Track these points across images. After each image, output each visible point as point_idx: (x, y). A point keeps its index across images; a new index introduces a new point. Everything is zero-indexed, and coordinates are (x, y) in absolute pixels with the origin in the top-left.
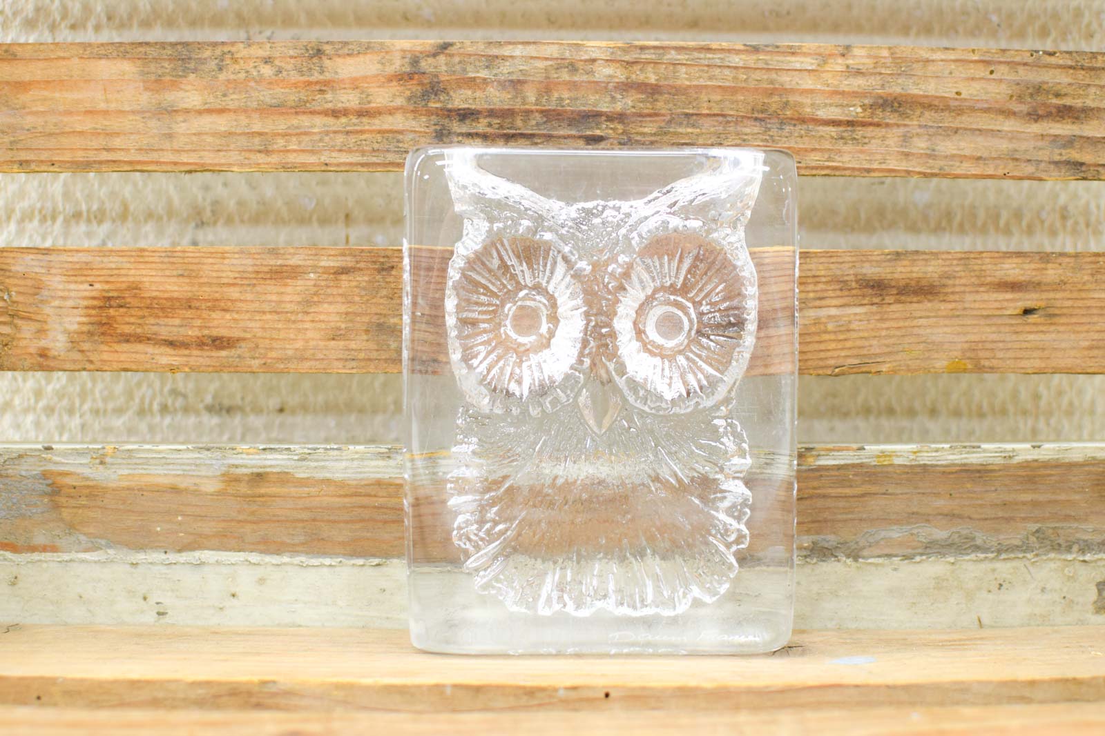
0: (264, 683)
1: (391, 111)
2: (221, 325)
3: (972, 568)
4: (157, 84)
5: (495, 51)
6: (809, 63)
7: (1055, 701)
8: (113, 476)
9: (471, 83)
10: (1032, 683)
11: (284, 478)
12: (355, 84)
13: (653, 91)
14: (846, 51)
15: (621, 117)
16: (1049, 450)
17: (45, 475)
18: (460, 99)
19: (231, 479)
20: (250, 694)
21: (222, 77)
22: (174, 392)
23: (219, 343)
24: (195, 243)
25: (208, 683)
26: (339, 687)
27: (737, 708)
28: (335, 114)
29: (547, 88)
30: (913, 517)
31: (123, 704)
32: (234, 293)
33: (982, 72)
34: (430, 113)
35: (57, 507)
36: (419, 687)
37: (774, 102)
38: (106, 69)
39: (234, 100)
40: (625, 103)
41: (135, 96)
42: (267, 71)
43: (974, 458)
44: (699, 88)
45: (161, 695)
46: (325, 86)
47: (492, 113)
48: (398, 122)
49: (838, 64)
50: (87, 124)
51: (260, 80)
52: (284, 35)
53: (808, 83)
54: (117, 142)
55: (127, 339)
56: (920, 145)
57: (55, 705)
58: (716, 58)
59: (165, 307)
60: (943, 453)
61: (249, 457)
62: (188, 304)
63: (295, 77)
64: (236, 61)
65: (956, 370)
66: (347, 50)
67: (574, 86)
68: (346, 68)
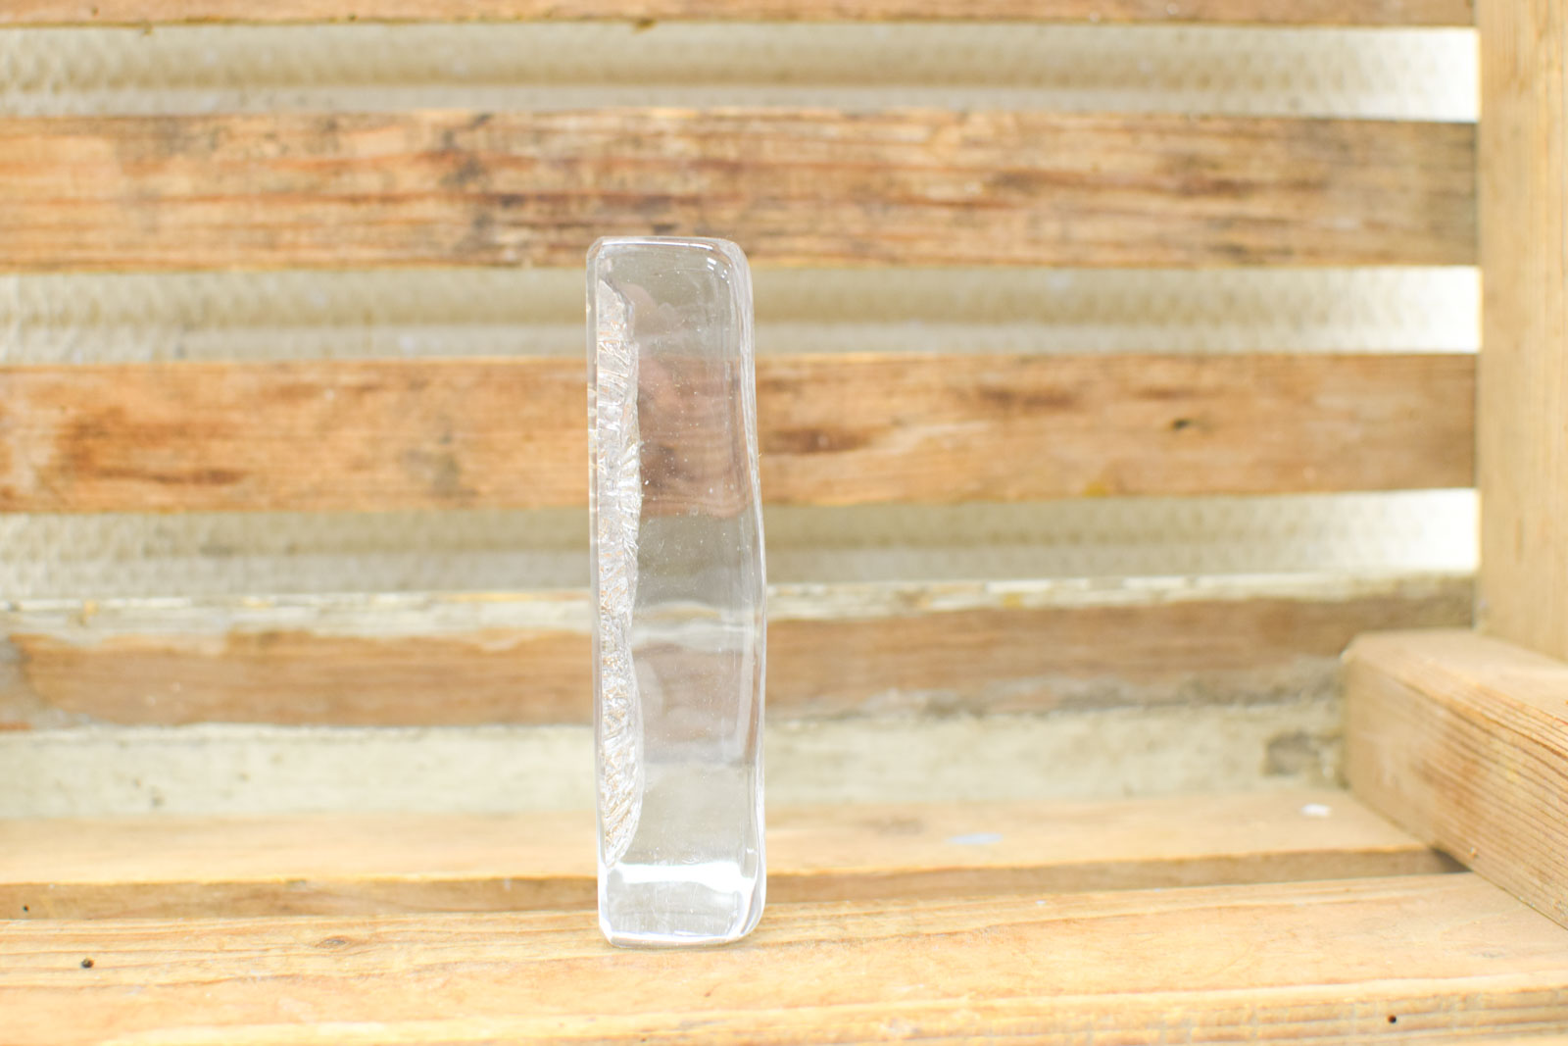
0: (292, 883)
1: (420, 197)
2: (221, 454)
3: (1117, 727)
4: (137, 166)
5: (544, 123)
6: (918, 133)
7: (1208, 883)
8: (94, 638)
9: (517, 162)
10: (1180, 863)
11: (301, 637)
12: (377, 164)
13: (733, 169)
14: (962, 118)
15: (694, 201)
16: (1208, 586)
17: (12, 640)
18: (504, 181)
19: (237, 639)
20: (275, 895)
21: (217, 157)
22: (161, 532)
23: (219, 477)
24: (181, 352)
25: (227, 885)
26: (379, 884)
27: (839, 898)
28: (354, 200)
29: (607, 166)
30: (1046, 668)
31: (126, 913)
32: (236, 417)
33: (1123, 140)
34: (467, 198)
35: (26, 677)
36: (473, 883)
37: (877, 181)
38: (75, 148)
39: (231, 185)
40: (700, 183)
41: (111, 181)
42: (270, 150)
43: (1117, 598)
44: (788, 166)
45: (170, 900)
46: (341, 167)
47: (542, 198)
48: (429, 209)
49: (953, 135)
50: (53, 216)
51: (262, 160)
52: (286, 96)
53: (917, 157)
54: (91, 237)
55: (108, 473)
56: (1051, 228)
57: (46, 917)
58: (806, 128)
59: (153, 435)
60: (1080, 592)
61: (259, 612)
62: (181, 431)
63: (303, 156)
64: (231, 136)
65: (1097, 492)
66: (366, 122)
67: (637, 164)
68: (366, 145)
